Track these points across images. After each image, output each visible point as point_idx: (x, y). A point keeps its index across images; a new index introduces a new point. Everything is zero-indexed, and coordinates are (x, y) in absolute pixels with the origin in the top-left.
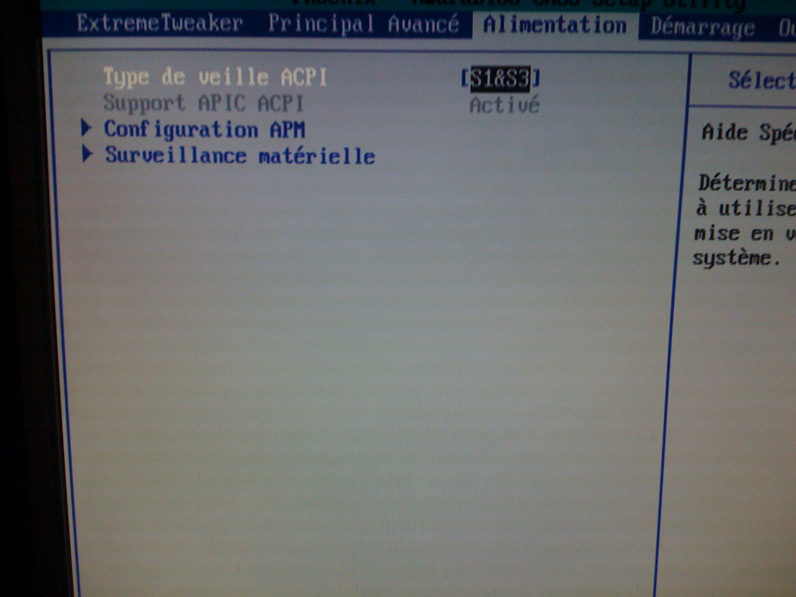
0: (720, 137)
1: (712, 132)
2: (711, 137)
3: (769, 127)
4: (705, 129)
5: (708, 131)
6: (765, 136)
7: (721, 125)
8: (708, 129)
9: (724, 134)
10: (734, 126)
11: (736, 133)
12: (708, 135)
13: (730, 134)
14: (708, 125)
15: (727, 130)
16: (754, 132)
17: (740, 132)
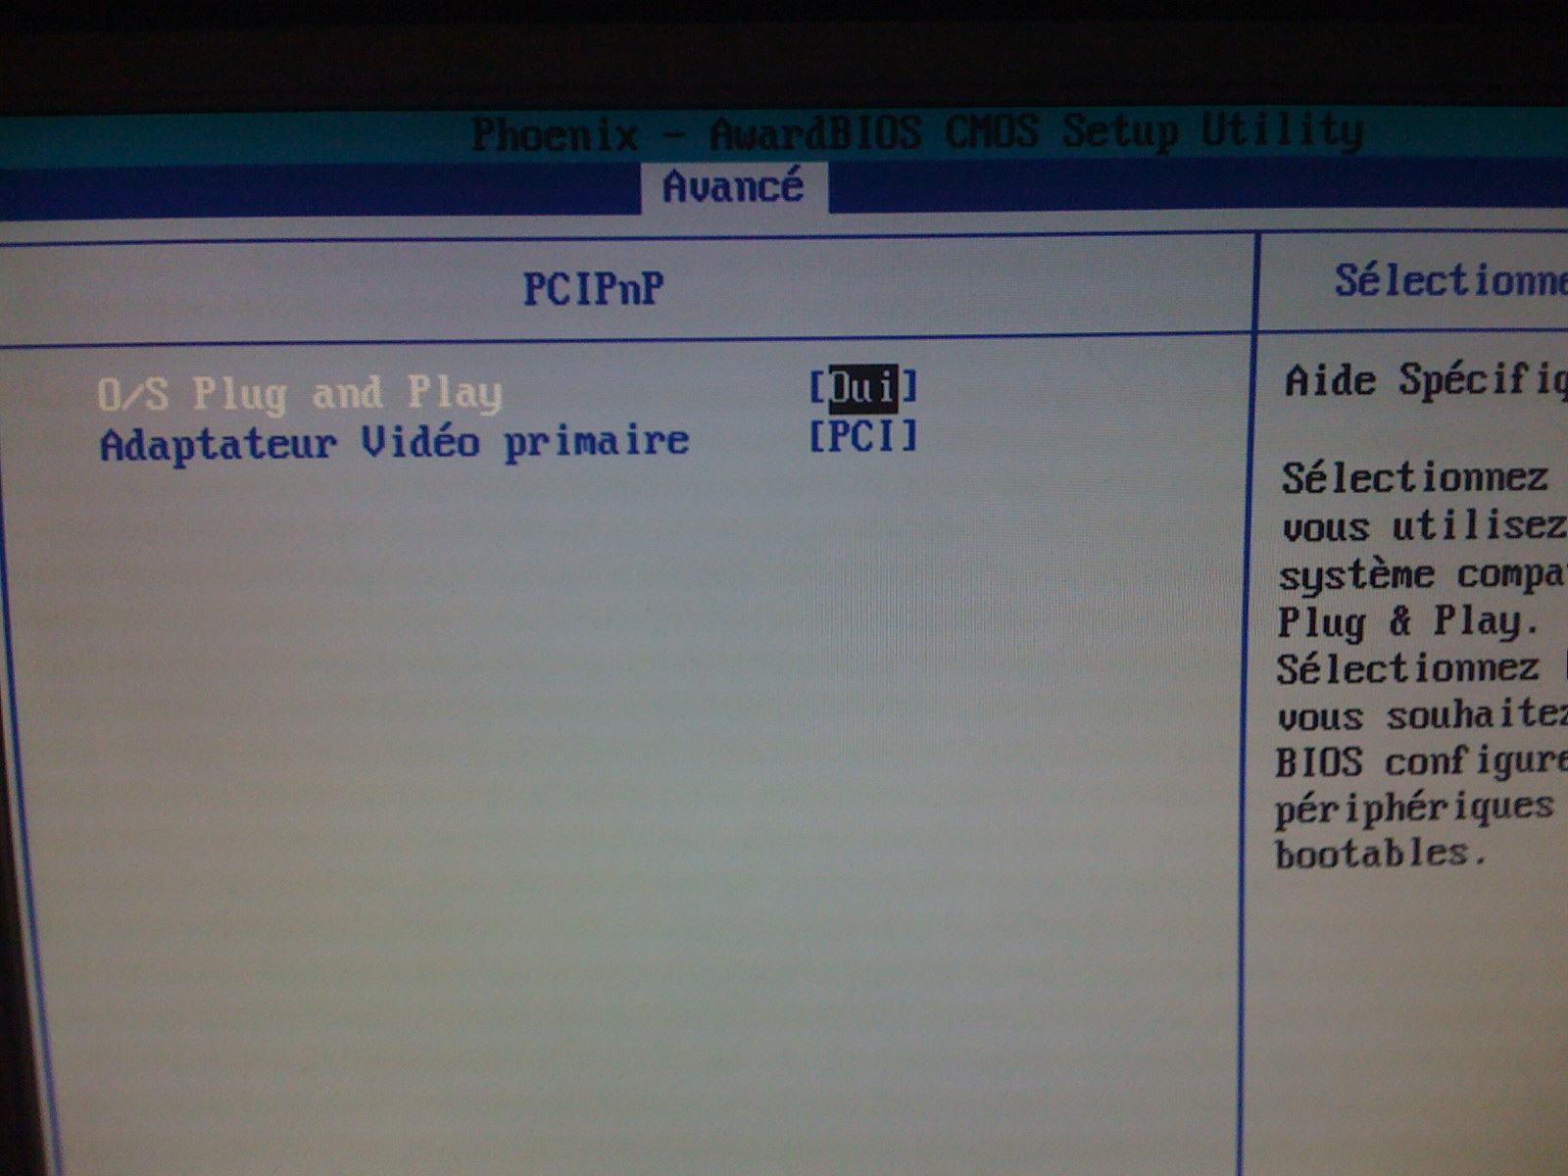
0: (1321, 391)
1: (1304, 381)
2: (1304, 392)
3: (1418, 369)
4: (1290, 376)
5: (1296, 380)
6: (1410, 386)
7: (1322, 367)
8: (1297, 376)
9: (1328, 386)
10: (1347, 366)
11: (1353, 382)
12: (1297, 387)
13: (1341, 383)
14: (1298, 368)
15: (1334, 377)
16: (1389, 379)
17: (1359, 380)
